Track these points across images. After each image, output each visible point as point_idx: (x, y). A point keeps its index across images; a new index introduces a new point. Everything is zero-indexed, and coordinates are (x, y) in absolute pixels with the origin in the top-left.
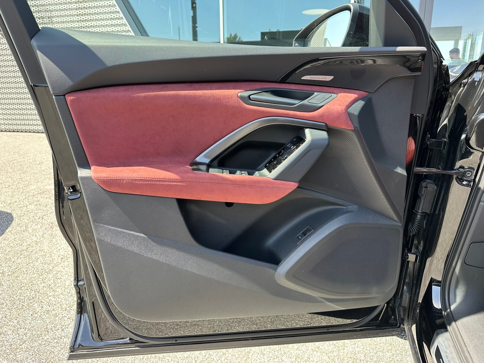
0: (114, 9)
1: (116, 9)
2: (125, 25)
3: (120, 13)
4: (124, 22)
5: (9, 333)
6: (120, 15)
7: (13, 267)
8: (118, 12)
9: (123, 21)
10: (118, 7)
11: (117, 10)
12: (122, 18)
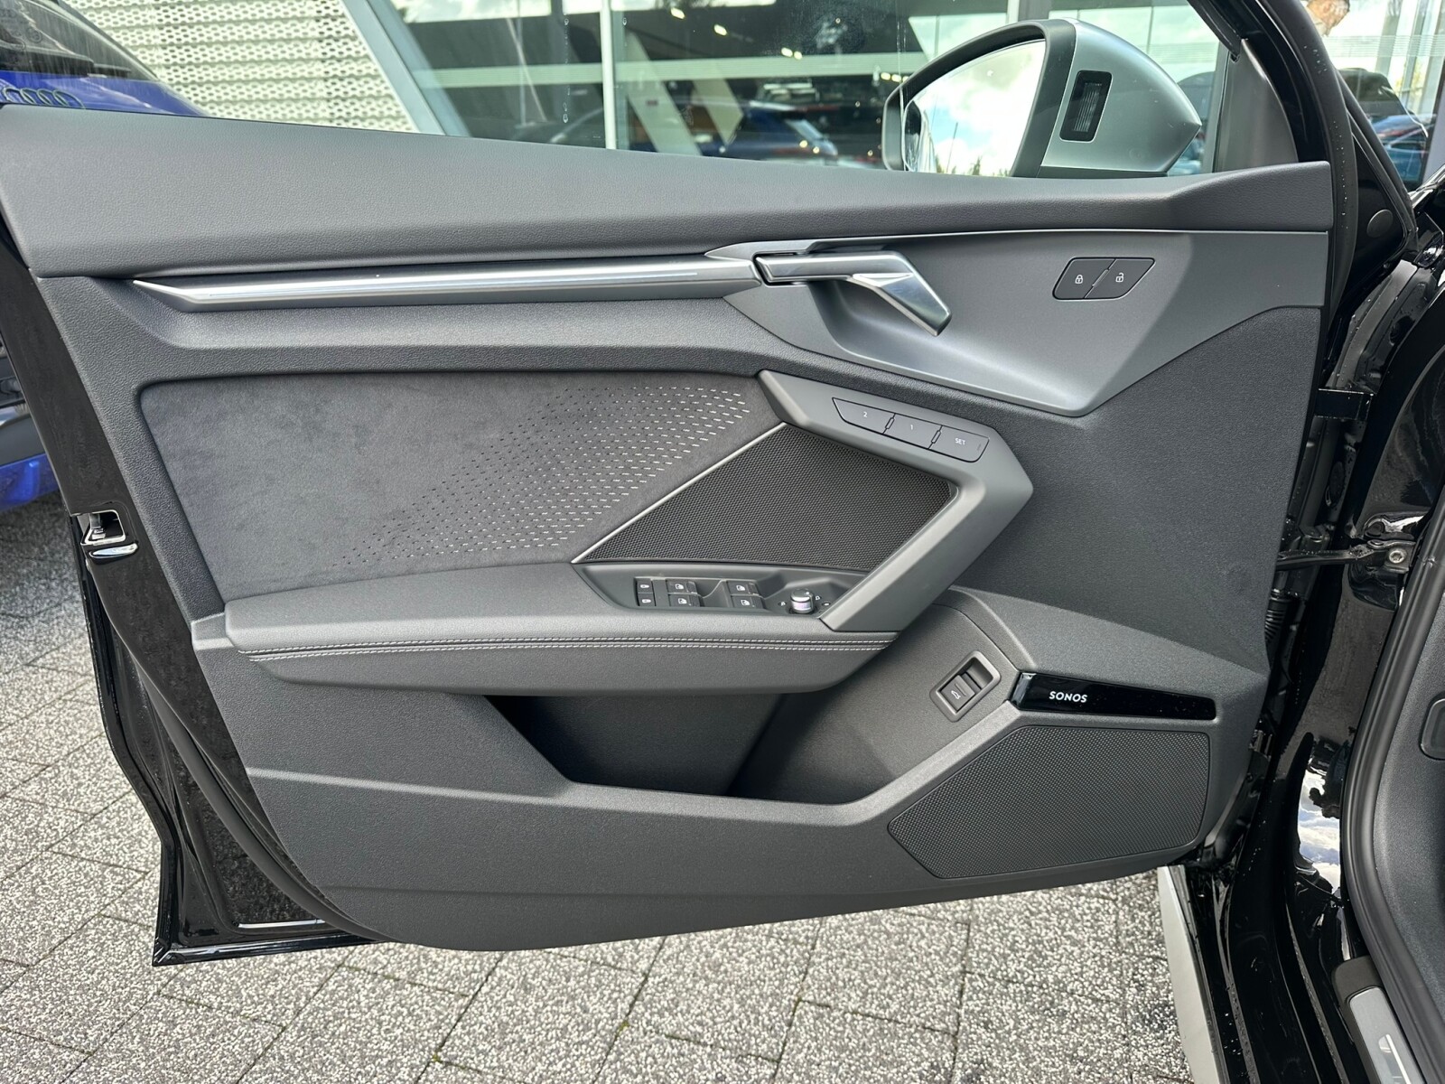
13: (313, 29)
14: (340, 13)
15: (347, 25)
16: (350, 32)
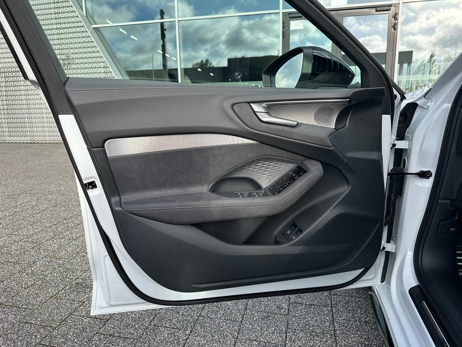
1: (91, 39)
2: (98, 52)
5: (13, 236)
6: (94, 44)
7: (12, 212)
8: (93, 42)
9: (97, 49)
12: (96, 46)
13: (103, 75)
14: (110, 71)
15: (112, 74)
16: (113, 76)
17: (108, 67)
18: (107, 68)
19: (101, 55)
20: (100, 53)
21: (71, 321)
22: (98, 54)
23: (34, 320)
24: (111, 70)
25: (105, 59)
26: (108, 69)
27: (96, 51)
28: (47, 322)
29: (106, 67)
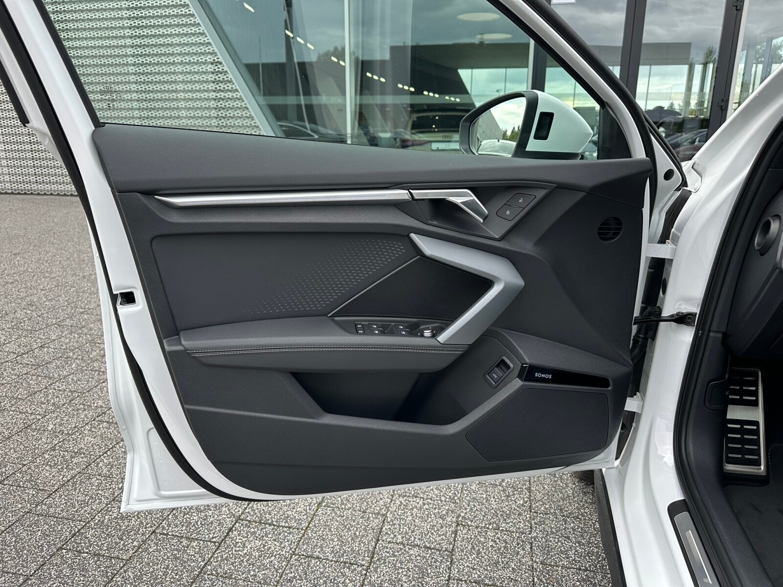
0: (187, 10)
2: (202, 34)
3: (196, 18)
4: (201, 31)
6: (196, 20)
8: (193, 15)
9: (199, 29)
10: (192, 9)
11: (191, 12)
12: (199, 24)
13: (212, 77)
15: (227, 76)
16: (229, 79)
17: (221, 63)
18: (218, 64)
19: (208, 39)
20: (206, 36)
21: (388, 554)
22: (202, 39)
23: (319, 552)
24: (226, 69)
25: (215, 48)
26: (219, 66)
27: (199, 33)
28: (347, 556)
29: (218, 62)
